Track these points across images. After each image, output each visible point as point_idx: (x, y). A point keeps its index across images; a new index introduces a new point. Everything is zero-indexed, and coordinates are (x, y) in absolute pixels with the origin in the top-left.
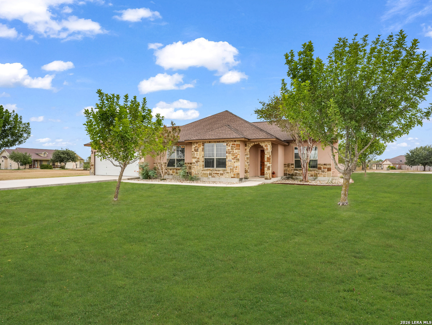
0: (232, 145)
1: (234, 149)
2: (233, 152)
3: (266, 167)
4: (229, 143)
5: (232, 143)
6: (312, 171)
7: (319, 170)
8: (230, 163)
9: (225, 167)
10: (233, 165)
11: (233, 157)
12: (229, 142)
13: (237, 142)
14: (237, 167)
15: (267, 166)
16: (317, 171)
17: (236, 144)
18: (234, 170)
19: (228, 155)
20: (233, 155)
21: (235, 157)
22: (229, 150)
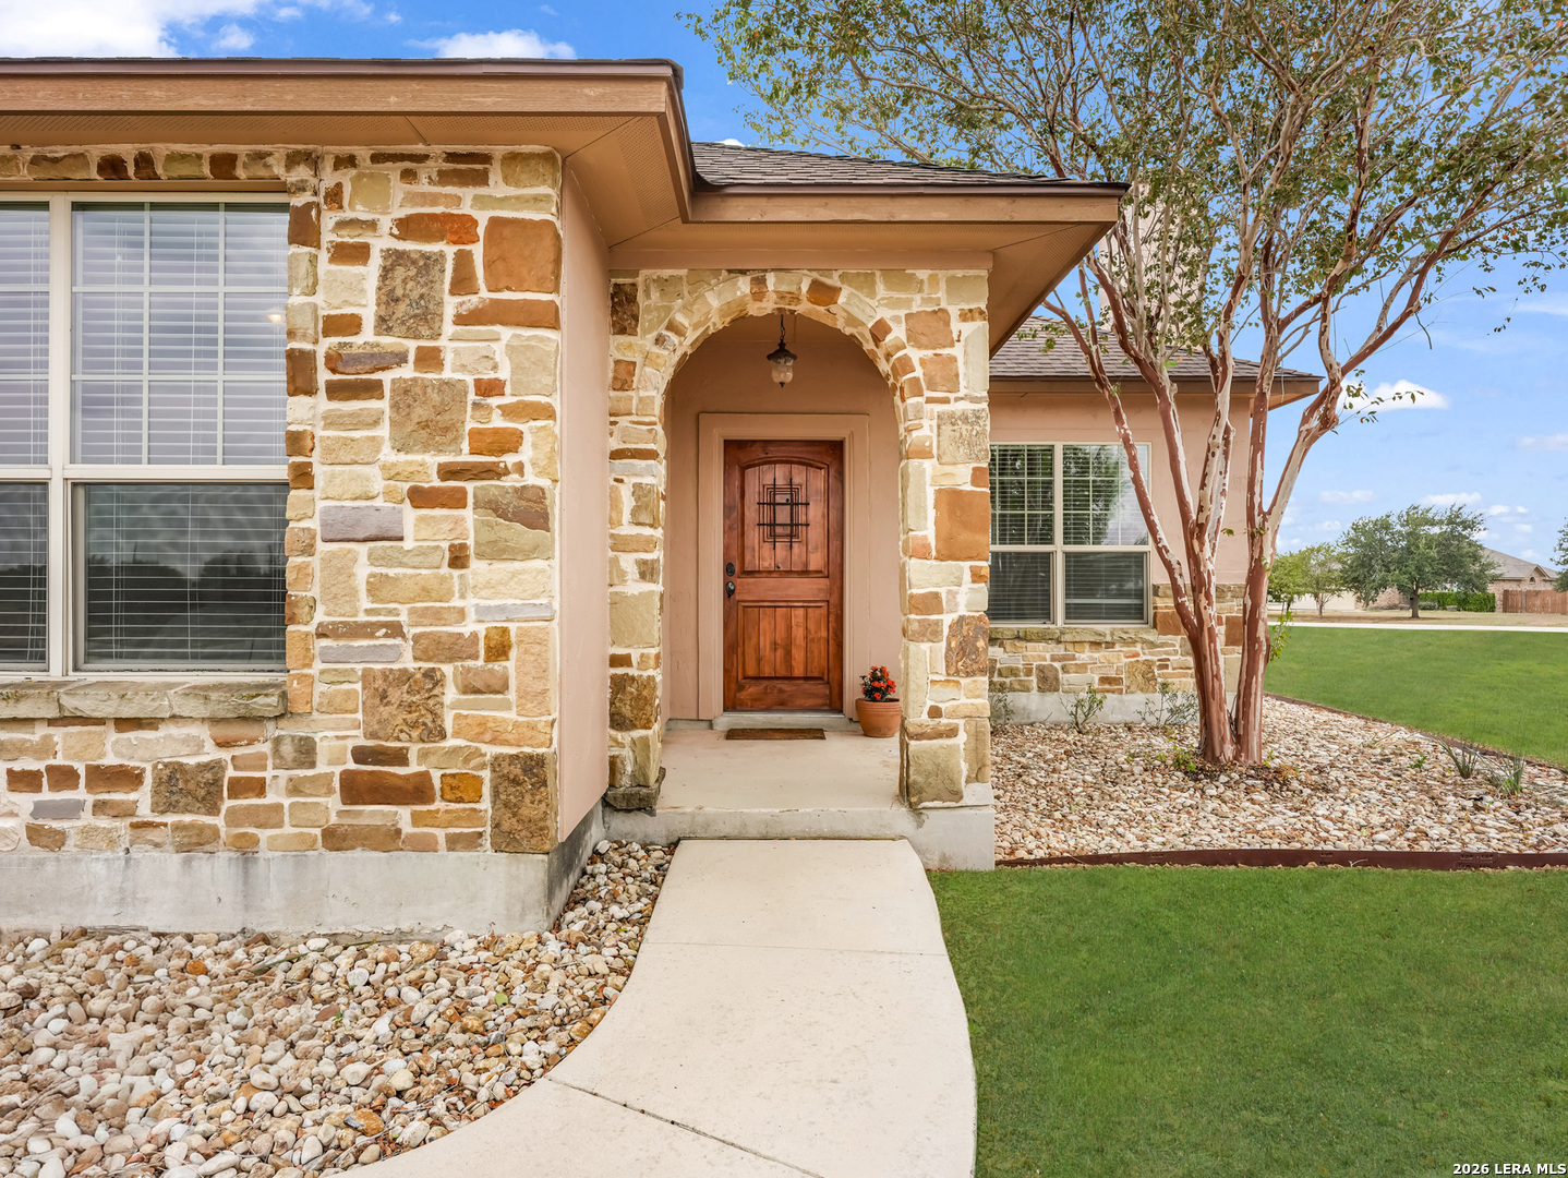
0: (407, 227)
1: (451, 305)
2: (429, 359)
3: (930, 632)
4: (334, 196)
5: (400, 199)
6: (1110, 645)
7: (1163, 639)
8: (363, 571)
9: (274, 651)
10: (438, 616)
11: (427, 464)
12: (346, 177)
13: (497, 187)
14: (499, 650)
15: (947, 619)
16: (1152, 645)
17: (483, 218)
18: (450, 694)
19: (331, 421)
20: (436, 431)
21: (465, 457)
22: (351, 324)
